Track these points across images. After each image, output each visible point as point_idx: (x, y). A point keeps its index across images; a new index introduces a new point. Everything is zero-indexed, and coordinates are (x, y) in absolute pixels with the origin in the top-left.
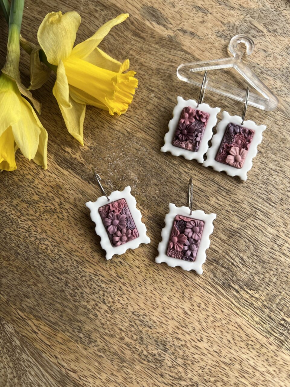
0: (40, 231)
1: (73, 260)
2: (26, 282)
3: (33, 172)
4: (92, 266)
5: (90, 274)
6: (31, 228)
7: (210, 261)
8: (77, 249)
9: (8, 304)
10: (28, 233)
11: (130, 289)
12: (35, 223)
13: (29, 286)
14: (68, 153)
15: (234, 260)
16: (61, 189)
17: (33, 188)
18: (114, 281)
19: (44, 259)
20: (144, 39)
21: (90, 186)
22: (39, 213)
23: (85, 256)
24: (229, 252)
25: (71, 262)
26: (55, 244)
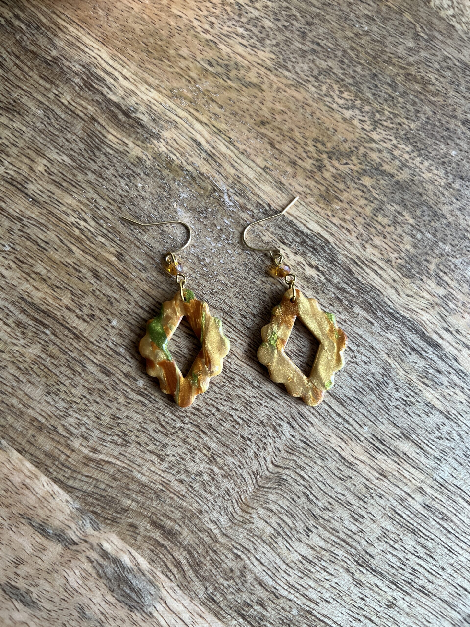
0: (355, 122)
1: (293, 71)
2: (373, 40)
3: (375, 228)
4: (260, 62)
5: (263, 48)
6: (372, 127)
7: (55, 63)
8: (287, 90)
9: (400, 9)
10: (376, 119)
11: (196, 23)
12: (365, 136)
13: (367, 33)
14: (311, 266)
15: (15, 64)
16: (321, 196)
17: (375, 198)
18: (222, 37)
19: (345, 74)
20: (154, 524)
21: (268, 200)
22: (360, 152)
23: (273, 77)
24: (22, 77)
25: (298, 69)
26: (326, 99)
